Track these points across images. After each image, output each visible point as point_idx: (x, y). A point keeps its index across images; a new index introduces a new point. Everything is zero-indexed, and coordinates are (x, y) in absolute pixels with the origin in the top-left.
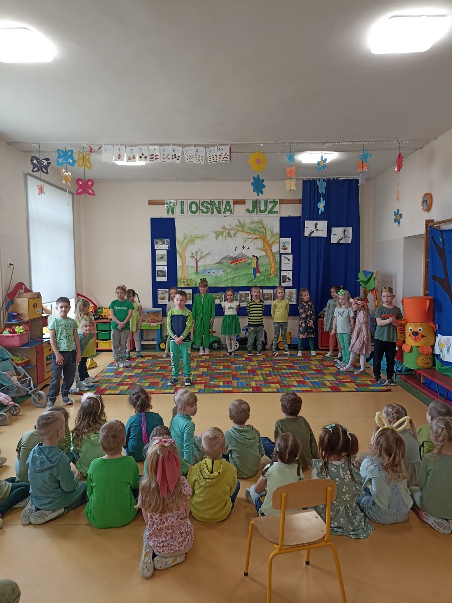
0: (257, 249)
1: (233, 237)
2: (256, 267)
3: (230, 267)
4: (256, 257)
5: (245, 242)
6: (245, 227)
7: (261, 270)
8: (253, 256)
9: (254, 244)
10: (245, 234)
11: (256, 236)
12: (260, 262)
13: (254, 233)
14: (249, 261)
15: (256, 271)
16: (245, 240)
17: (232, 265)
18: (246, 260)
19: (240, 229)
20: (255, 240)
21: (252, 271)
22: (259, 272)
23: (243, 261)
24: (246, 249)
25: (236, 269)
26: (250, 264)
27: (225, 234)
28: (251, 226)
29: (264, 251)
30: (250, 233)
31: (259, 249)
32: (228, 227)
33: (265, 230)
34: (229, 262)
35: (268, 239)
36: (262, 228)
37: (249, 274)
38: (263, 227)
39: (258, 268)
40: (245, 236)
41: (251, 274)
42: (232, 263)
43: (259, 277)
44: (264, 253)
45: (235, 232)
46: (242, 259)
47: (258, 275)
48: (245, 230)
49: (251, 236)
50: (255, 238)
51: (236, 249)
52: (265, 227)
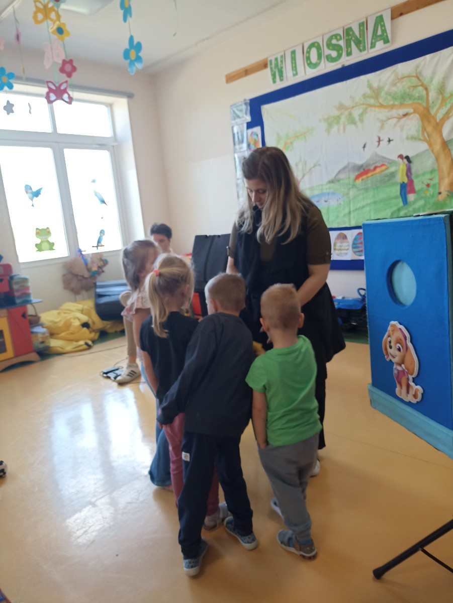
0: (407, 138)
1: (359, 124)
2: (406, 181)
3: (354, 186)
4: (407, 158)
5: (382, 127)
6: (383, 94)
7: (418, 186)
8: (401, 156)
9: (402, 129)
10: (383, 110)
11: (405, 111)
12: (415, 167)
13: (402, 105)
14: (392, 169)
15: (407, 188)
16: (383, 123)
17: (359, 182)
18: (384, 168)
19: (372, 101)
20: (404, 119)
21: (396, 190)
22: (413, 191)
23: (378, 170)
24: (384, 143)
25: (366, 190)
26: (393, 175)
27: (343, 119)
28: (394, 89)
29: (425, 140)
30: (392, 107)
31: (413, 138)
32: (348, 103)
33: (426, 89)
34: (353, 176)
35: (433, 112)
36: (420, 88)
37: (391, 199)
38: (422, 85)
39: (411, 182)
40: (384, 114)
41: (396, 197)
42: (357, 178)
43: (414, 202)
44: (424, 146)
45: (361, 110)
46: (375, 168)
47: (411, 197)
48: (381, 101)
49: (394, 112)
50: (405, 115)
51: (364, 147)
52: (425, 82)
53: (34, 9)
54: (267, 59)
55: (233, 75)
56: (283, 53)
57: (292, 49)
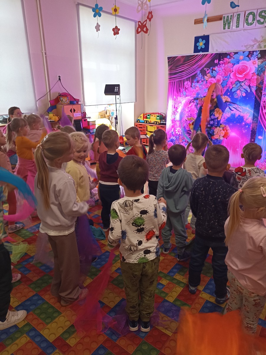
55: (199, 20)
56: (232, 14)
57: (238, 13)
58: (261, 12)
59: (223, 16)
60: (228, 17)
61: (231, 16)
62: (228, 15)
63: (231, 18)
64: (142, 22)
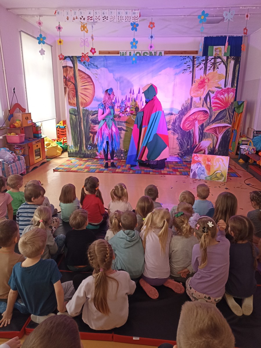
53: (81, 26)
54: (119, 51)
55: (102, 52)
56: (126, 51)
57: (130, 51)
58: (144, 53)
59: (120, 52)
60: (123, 53)
61: (125, 52)
62: (123, 52)
63: (125, 54)
64: (85, 54)
